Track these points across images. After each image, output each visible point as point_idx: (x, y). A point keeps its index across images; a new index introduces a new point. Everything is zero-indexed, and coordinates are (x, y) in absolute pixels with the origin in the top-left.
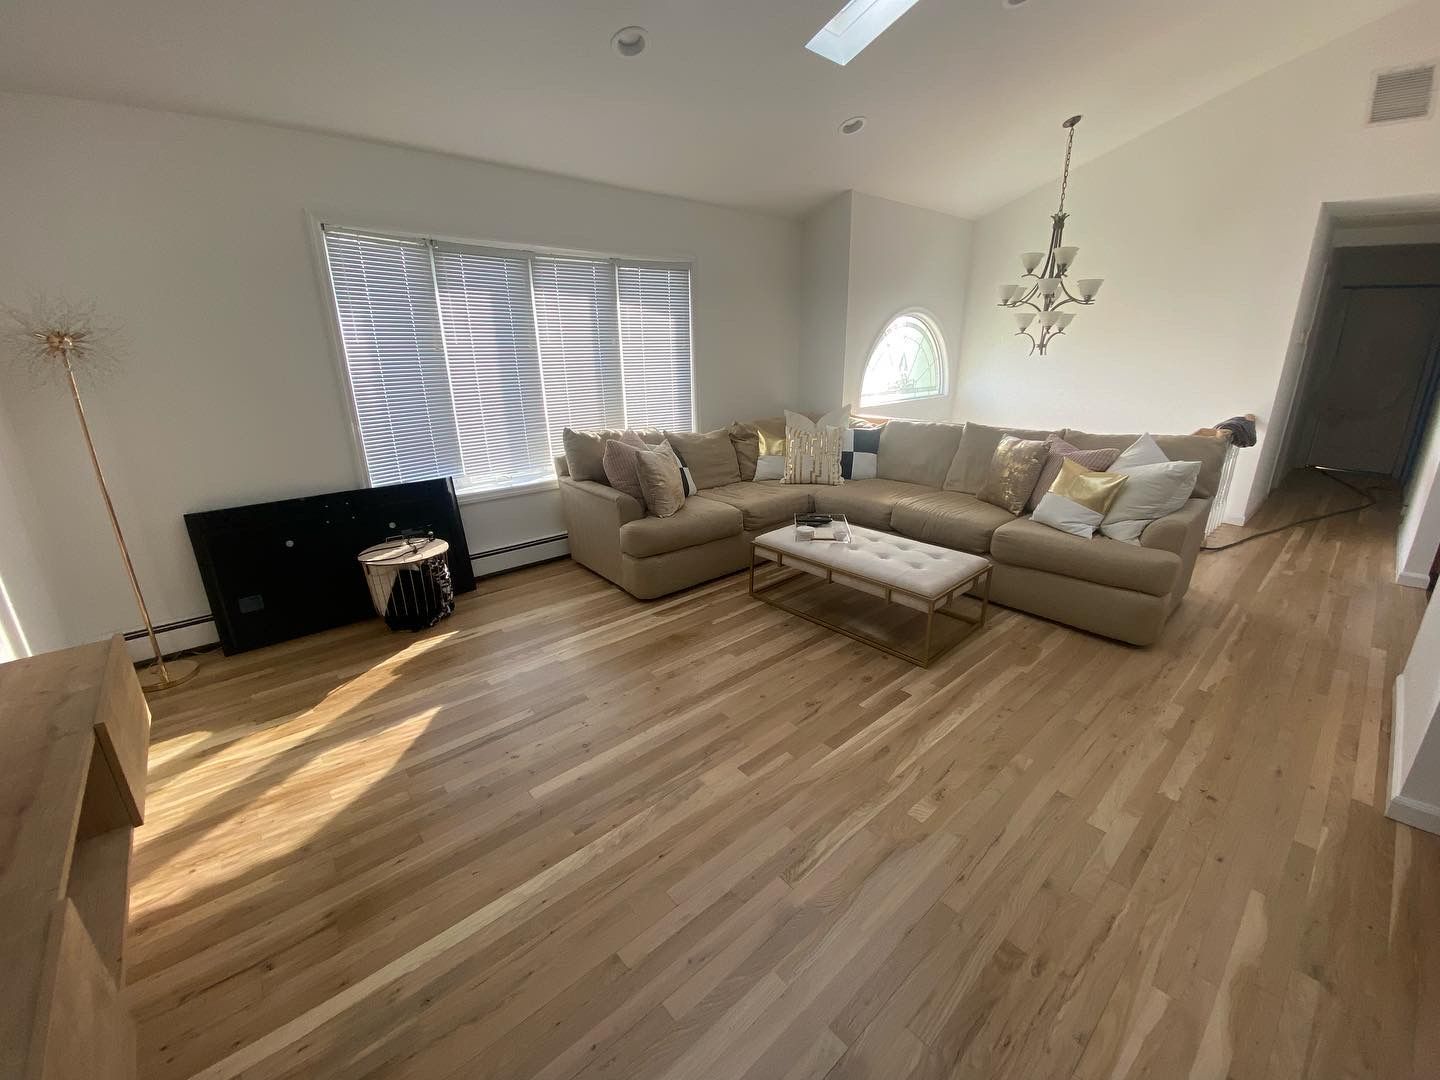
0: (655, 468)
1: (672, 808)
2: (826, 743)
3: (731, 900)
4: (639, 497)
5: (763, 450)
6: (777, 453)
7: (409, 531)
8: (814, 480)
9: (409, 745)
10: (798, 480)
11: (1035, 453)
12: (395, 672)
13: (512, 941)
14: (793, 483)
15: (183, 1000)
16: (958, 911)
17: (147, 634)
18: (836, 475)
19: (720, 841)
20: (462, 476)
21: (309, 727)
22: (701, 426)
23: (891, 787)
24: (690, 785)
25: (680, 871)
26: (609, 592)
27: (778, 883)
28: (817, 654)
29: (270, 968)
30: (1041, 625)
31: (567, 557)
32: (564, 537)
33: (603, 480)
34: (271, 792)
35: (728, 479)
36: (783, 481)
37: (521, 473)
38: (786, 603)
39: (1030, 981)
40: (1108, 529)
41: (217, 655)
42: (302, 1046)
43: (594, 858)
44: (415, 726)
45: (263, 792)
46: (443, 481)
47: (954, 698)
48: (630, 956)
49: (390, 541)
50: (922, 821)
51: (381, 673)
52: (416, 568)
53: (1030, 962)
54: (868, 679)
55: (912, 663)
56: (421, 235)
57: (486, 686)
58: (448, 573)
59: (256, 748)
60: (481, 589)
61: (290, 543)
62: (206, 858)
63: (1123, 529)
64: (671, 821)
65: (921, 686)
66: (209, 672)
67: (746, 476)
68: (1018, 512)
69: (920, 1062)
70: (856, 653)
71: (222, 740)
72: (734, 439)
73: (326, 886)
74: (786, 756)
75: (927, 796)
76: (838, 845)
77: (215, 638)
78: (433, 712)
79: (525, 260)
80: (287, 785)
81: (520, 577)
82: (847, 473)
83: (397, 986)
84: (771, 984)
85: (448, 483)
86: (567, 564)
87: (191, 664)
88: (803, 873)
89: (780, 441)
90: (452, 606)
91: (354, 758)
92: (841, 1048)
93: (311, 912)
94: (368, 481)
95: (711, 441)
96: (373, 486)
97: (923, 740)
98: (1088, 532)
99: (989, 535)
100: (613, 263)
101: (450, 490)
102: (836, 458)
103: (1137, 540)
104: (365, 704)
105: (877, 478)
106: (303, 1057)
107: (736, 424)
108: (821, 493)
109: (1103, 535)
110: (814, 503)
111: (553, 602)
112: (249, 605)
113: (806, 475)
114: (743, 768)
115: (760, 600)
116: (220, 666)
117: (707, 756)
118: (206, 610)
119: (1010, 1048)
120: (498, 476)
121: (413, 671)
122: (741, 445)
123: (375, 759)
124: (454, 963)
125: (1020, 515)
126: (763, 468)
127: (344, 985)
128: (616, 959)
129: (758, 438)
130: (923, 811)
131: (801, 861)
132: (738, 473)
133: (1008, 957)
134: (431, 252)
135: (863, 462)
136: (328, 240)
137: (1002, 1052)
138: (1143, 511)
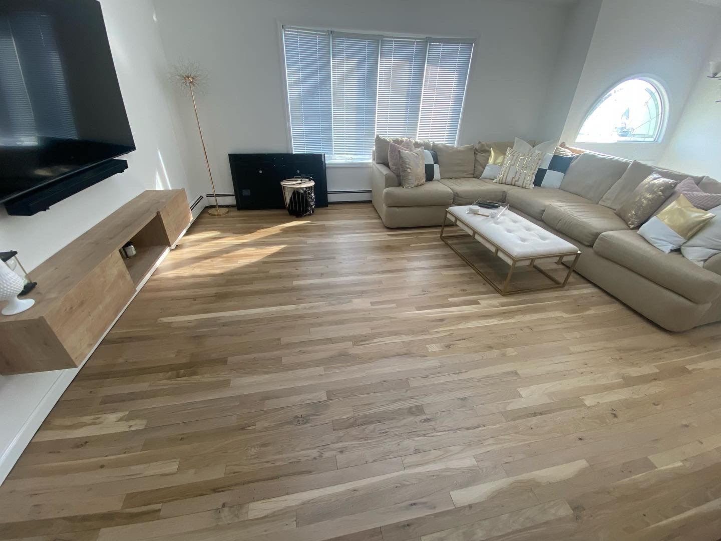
0: (407, 160)
1: (333, 305)
2: (416, 307)
3: (330, 340)
4: (398, 176)
5: (491, 161)
6: (499, 163)
7: (304, 175)
8: (513, 183)
9: (269, 254)
10: (504, 181)
11: (662, 188)
12: (281, 230)
13: (256, 321)
14: (500, 183)
15: (172, 300)
16: (411, 386)
17: (214, 196)
18: (529, 182)
19: (341, 322)
20: (332, 154)
21: (246, 239)
22: (460, 143)
23: (429, 334)
24: (347, 300)
25: (321, 325)
26: (377, 221)
27: (351, 343)
28: (451, 272)
29: (195, 300)
30: (607, 298)
31: (370, 202)
32: (370, 192)
33: (386, 165)
34: (225, 255)
35: (464, 175)
36: (495, 181)
37: (360, 157)
38: (454, 247)
39: (416, 422)
40: (686, 251)
41: (235, 209)
42: (189, 322)
43: (296, 309)
44: (275, 249)
45: (222, 255)
46: (320, 155)
47: (504, 313)
48: (284, 341)
49: (295, 178)
50: (430, 351)
51: (277, 229)
52: (302, 192)
53: (424, 417)
54: (464, 290)
55: (498, 291)
56: (326, 29)
57: (306, 243)
58: (314, 196)
59: (230, 241)
60: (330, 207)
61: (261, 172)
62: (199, 267)
63: (695, 253)
64: (330, 309)
65: (490, 302)
66: (232, 214)
67: (476, 175)
68: (632, 226)
69: (347, 418)
70: (470, 278)
71: (223, 236)
72: (476, 152)
73: (220, 285)
74: (394, 305)
75: (442, 344)
76: (384, 343)
77: (235, 203)
78: (283, 246)
79: (378, 41)
80: (229, 255)
81: (348, 206)
82: (538, 181)
83: (219, 318)
84: (320, 370)
85: (323, 156)
86: (369, 205)
87: (226, 210)
88: (362, 345)
89: (502, 156)
90: (313, 212)
91: (251, 253)
92: (325, 398)
93: (213, 291)
94: (292, 151)
95: (460, 151)
96: (294, 153)
97: (466, 323)
98: (667, 248)
99: (597, 235)
100: (428, 40)
101: (323, 160)
102: (533, 171)
103: (702, 263)
104: (267, 237)
105: (559, 189)
106: (188, 324)
107: (479, 143)
108: (512, 191)
109: (681, 253)
110: (506, 196)
111: (352, 219)
112: (246, 193)
113: (509, 179)
114: (371, 303)
115: (443, 241)
116: (236, 213)
117: (361, 294)
118: (233, 192)
119: (385, 434)
120: (349, 156)
121: (286, 231)
122: (480, 157)
123: (256, 255)
124: (237, 319)
125: (633, 229)
126: (487, 172)
127: (208, 312)
128: (279, 339)
129: (490, 152)
130: (433, 348)
131: (365, 341)
132: (472, 172)
133: (417, 410)
134: (331, 38)
135: (553, 178)
136: (285, 33)
137: (380, 433)
138: (715, 243)
